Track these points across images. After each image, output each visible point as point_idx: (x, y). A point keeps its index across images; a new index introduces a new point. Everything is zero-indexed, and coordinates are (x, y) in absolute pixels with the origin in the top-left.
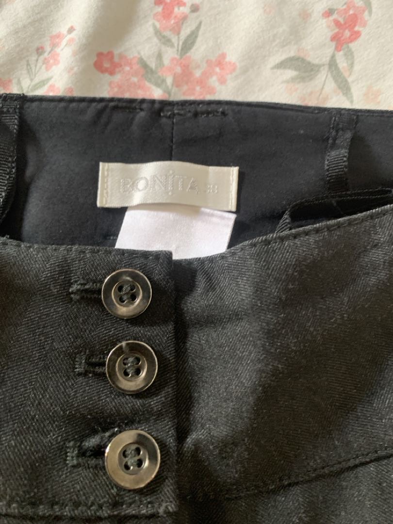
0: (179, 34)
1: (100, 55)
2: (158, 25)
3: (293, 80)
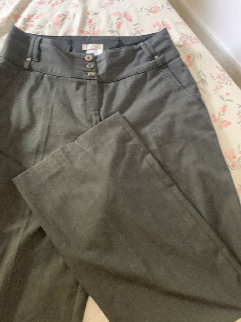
0: (92, 27)
3: (111, 33)
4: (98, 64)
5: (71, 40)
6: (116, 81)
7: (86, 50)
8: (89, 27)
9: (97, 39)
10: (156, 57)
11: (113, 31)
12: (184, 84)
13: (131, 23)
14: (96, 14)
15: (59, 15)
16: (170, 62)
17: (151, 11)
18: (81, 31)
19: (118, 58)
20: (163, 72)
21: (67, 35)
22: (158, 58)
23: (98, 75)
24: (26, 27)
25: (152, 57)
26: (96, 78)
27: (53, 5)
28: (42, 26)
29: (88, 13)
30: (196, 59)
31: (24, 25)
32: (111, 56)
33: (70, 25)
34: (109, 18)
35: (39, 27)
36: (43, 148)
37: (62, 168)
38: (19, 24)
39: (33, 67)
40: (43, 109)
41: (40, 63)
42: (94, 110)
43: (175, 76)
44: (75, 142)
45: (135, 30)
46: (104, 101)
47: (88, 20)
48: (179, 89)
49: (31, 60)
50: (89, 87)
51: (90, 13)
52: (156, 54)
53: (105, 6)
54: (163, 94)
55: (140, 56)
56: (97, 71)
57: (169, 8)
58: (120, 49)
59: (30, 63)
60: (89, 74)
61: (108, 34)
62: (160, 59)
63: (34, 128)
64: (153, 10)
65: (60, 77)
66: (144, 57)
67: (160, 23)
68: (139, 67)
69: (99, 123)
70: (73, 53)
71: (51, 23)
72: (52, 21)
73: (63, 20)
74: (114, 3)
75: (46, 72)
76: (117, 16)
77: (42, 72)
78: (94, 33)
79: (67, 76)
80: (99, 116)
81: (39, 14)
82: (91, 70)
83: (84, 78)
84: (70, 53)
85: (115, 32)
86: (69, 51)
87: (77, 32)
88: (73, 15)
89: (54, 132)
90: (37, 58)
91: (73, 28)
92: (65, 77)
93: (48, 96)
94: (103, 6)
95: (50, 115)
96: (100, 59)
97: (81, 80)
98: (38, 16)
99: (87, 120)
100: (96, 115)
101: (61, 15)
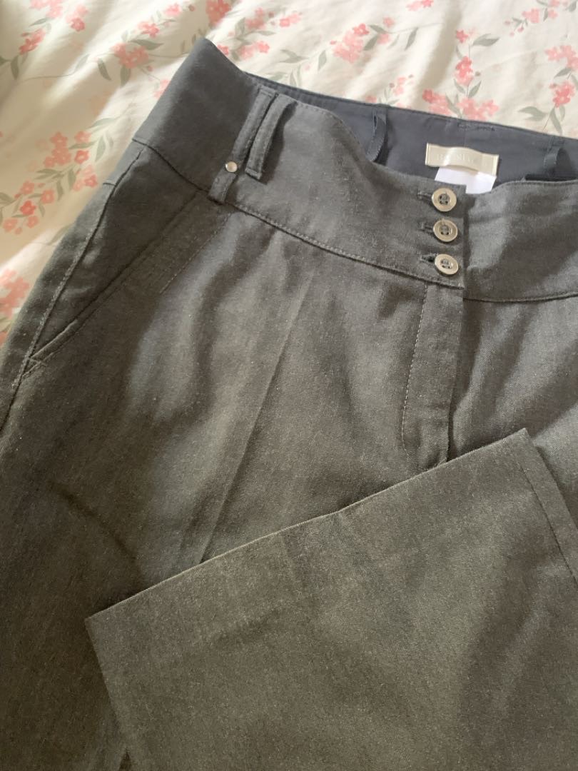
0: (468, 86)
1: (426, 92)
2: (457, 80)
3: (530, 119)
4: (473, 229)
5: (387, 119)
6: (526, 302)
7: (436, 169)
8: (456, 84)
9: (480, 132)
11: (537, 114)
14: (488, 42)
15: (363, 26)
18: (428, 94)
19: (548, 219)
21: (377, 102)
23: (469, 268)
24: (240, 51)
26: (461, 284)
28: (298, 54)
29: (461, 36)
31: (240, 43)
33: (393, 68)
34: (531, 64)
35: (286, 57)
38: (221, 36)
39: (240, 198)
40: (248, 359)
41: (267, 188)
46: (477, 376)
47: (456, 61)
49: (240, 171)
51: (466, 37)
53: (523, 18)
56: (466, 254)
58: (563, 187)
59: (235, 181)
60: (437, 263)
61: (519, 120)
65: (329, 254)
70: (390, 170)
71: (330, 50)
72: (333, 43)
73: (371, 45)
74: (555, 15)
75: (284, 225)
76: (558, 61)
77: (268, 220)
78: (470, 108)
79: (358, 258)
80: (447, 431)
81: (294, 12)
82: (447, 246)
83: (419, 276)
84: (380, 167)
85: (547, 119)
86: (376, 161)
87: (414, 97)
88: (409, 32)
89: (270, 456)
90: (260, 169)
91: (402, 80)
92: (350, 258)
93: (273, 314)
94: (515, 20)
95: (267, 387)
96: (484, 209)
97: (406, 280)
98: (288, 20)
99: (399, 439)
100: (438, 424)
101: (367, 28)
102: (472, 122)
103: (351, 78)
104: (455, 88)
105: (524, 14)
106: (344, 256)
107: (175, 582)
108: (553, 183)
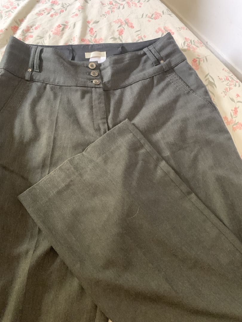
0: (94, 35)
1: (82, 39)
2: (90, 34)
3: (113, 40)
4: (103, 72)
5: (72, 49)
6: (122, 88)
7: (89, 59)
9: (99, 46)
10: (162, 62)
11: (115, 39)
12: (192, 88)
13: (133, 29)
14: (97, 22)
15: (59, 25)
16: (176, 66)
17: (152, 17)
18: (82, 40)
19: (122, 65)
20: (171, 76)
21: (68, 44)
22: (164, 63)
23: (103, 82)
24: (25, 38)
25: (157, 62)
26: (101, 86)
27: (52, 16)
28: (42, 36)
29: (89, 22)
30: (202, 62)
31: (24, 36)
32: (116, 62)
33: (71, 35)
34: (110, 26)
35: (39, 38)
36: (49, 161)
37: (71, 181)
38: (18, 35)
39: (34, 78)
40: (47, 120)
41: (41, 74)
42: (102, 119)
43: (182, 80)
44: (84, 153)
45: (138, 36)
46: (112, 109)
47: (89, 29)
48: (188, 93)
49: (32, 71)
50: (95, 96)
51: (90, 22)
52: (162, 59)
53: (105, 14)
54: (172, 98)
55: (145, 61)
56: (102, 78)
57: (170, 14)
58: (125, 56)
59: (32, 73)
60: (94, 82)
61: (110, 41)
62: (166, 63)
63: (38, 140)
64: (154, 16)
65: (63, 87)
66: (149, 63)
67: (163, 29)
68: (144, 72)
69: (108, 132)
70: (76, 61)
71: (51, 34)
72: (52, 31)
73: (63, 30)
74: (115, 11)
75: (49, 82)
76: (118, 23)
77: (44, 82)
78: (96, 41)
79: (71, 85)
80: (107, 124)
81: (38, 25)
82: (96, 77)
83: (89, 86)
84: (72, 61)
85: (118, 39)
86: (72, 60)
87: (78, 41)
88: (73, 24)
89: (60, 143)
90: (38, 69)
91: (74, 38)
92: (69, 86)
93: (52, 106)
94: (103, 15)
95: (55, 126)
96: (104, 66)
97: (86, 88)
98: (37, 27)
99: (95, 129)
100: (104, 123)
101: (61, 25)
102: (96, 44)
103: (59, 40)
104: (90, 37)
105: (105, 13)
106: (67, 86)
107: (41, 181)
108: (121, 55)
